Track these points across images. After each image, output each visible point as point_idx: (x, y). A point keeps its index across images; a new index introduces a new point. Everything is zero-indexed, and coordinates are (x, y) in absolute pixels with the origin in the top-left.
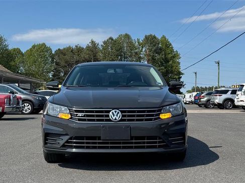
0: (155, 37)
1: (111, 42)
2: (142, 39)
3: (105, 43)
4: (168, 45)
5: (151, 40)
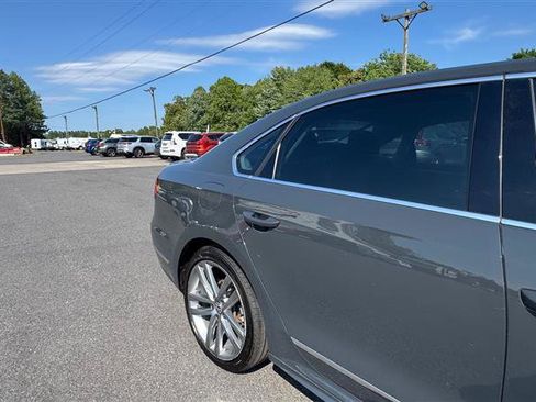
4: (22, 84)
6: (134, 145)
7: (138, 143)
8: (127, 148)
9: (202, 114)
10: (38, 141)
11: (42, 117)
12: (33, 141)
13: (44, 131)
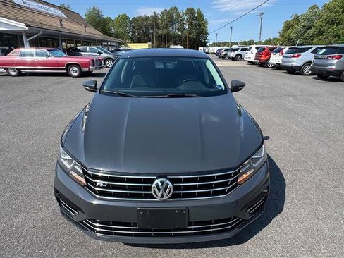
0: (193, 9)
1: (166, 12)
2: (185, 10)
3: (162, 13)
4: (201, 15)
5: (190, 11)
6: (236, 52)
7: (239, 52)
8: (233, 54)
9: (310, 28)
10: (202, 48)
11: (207, 34)
12: (200, 48)
13: (207, 42)
